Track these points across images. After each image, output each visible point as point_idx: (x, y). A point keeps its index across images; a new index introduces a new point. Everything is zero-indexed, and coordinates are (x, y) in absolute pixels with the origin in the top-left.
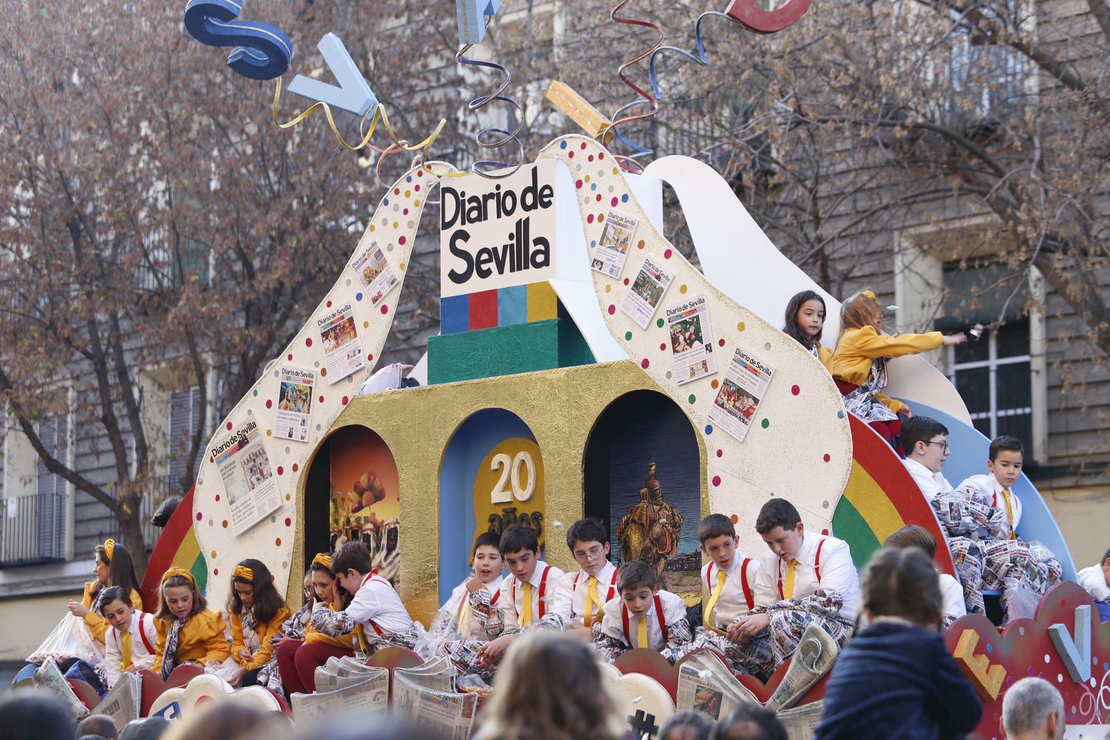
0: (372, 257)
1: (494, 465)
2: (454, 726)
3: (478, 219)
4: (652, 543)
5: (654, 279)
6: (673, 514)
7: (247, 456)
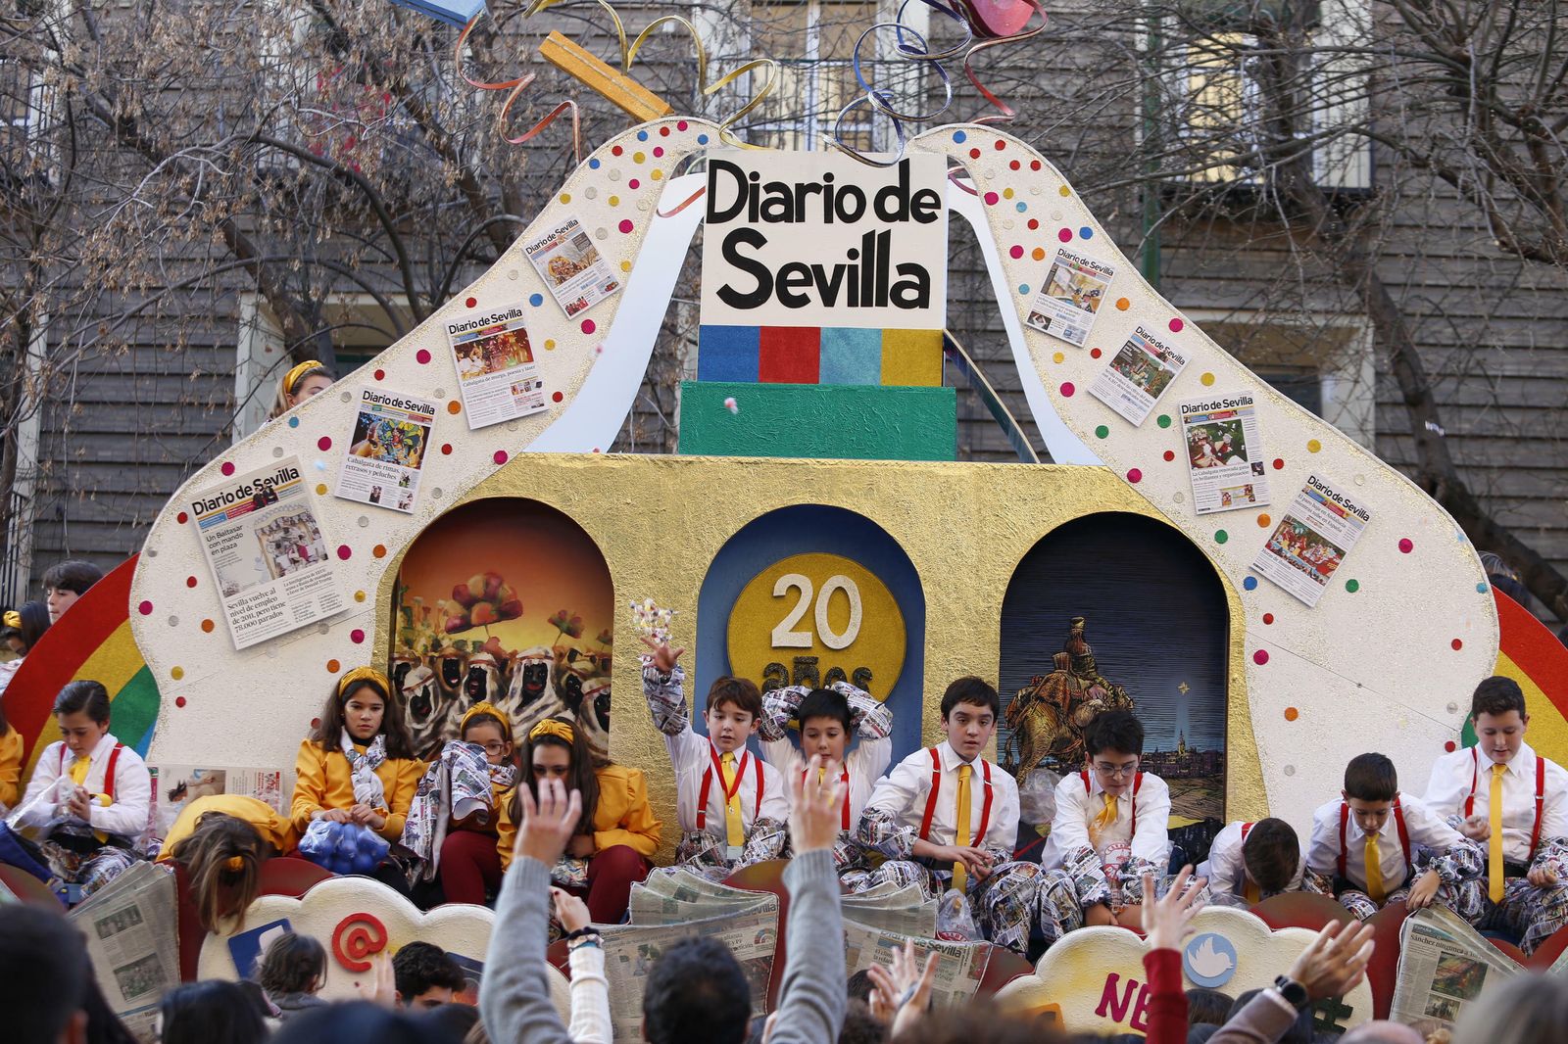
0: (568, 242)
1: (781, 587)
2: (951, 991)
3: (786, 217)
4: (1074, 732)
5: (1152, 356)
6: (1116, 694)
7: (270, 521)
